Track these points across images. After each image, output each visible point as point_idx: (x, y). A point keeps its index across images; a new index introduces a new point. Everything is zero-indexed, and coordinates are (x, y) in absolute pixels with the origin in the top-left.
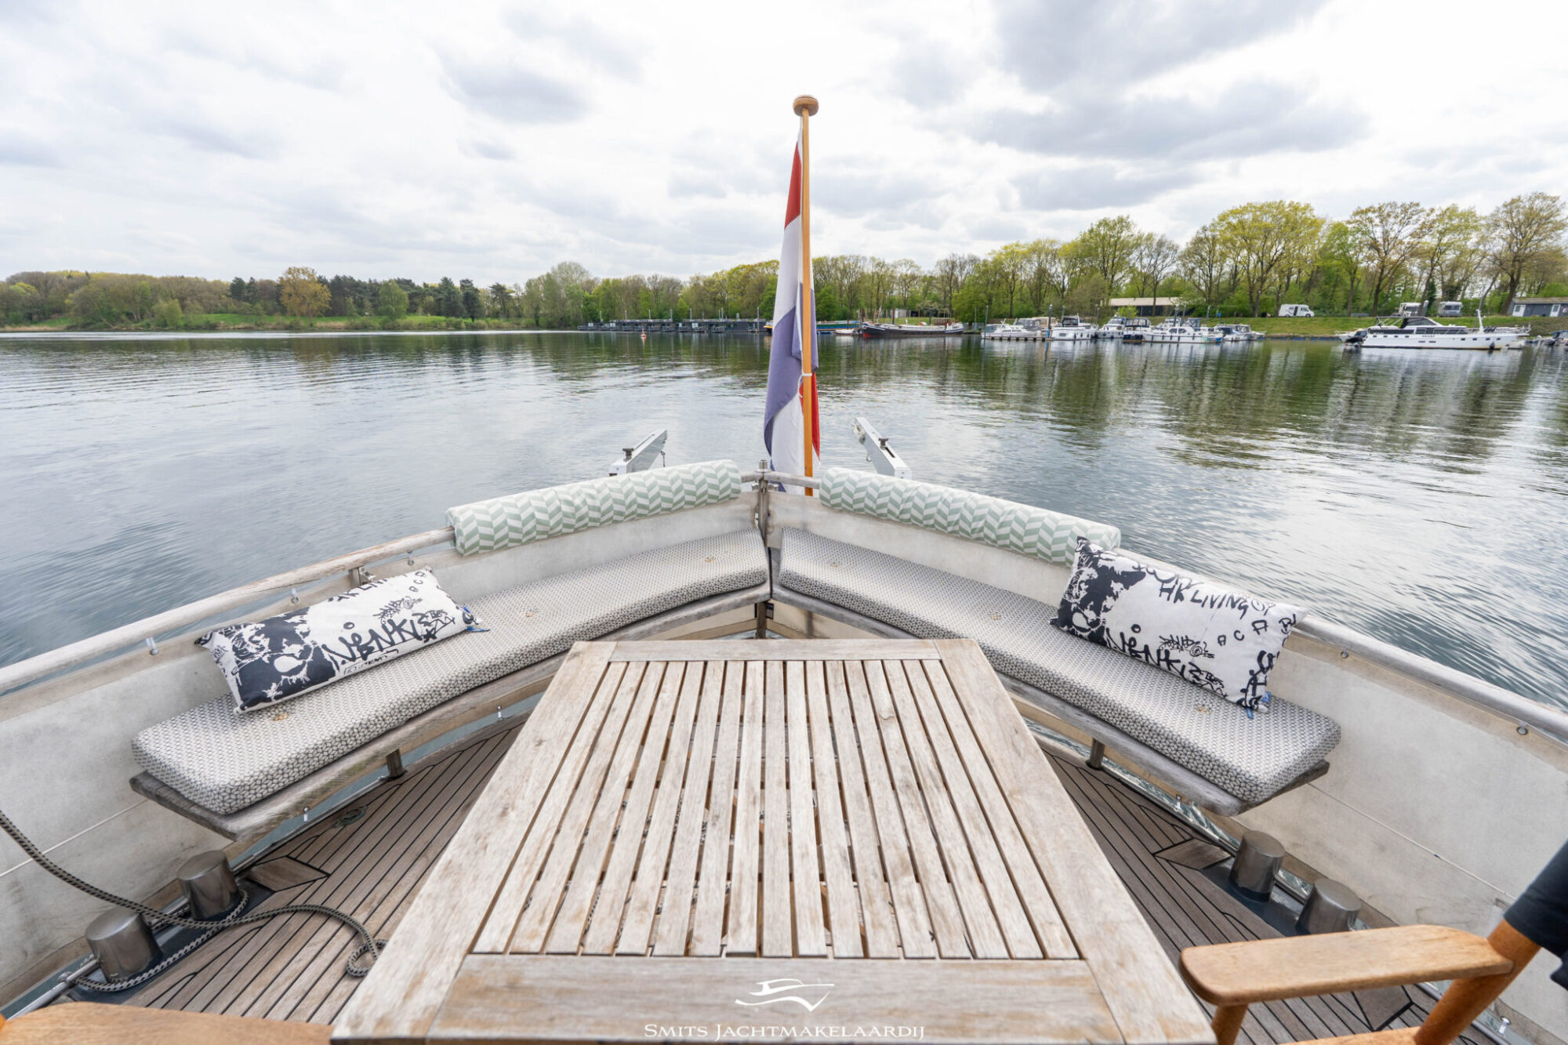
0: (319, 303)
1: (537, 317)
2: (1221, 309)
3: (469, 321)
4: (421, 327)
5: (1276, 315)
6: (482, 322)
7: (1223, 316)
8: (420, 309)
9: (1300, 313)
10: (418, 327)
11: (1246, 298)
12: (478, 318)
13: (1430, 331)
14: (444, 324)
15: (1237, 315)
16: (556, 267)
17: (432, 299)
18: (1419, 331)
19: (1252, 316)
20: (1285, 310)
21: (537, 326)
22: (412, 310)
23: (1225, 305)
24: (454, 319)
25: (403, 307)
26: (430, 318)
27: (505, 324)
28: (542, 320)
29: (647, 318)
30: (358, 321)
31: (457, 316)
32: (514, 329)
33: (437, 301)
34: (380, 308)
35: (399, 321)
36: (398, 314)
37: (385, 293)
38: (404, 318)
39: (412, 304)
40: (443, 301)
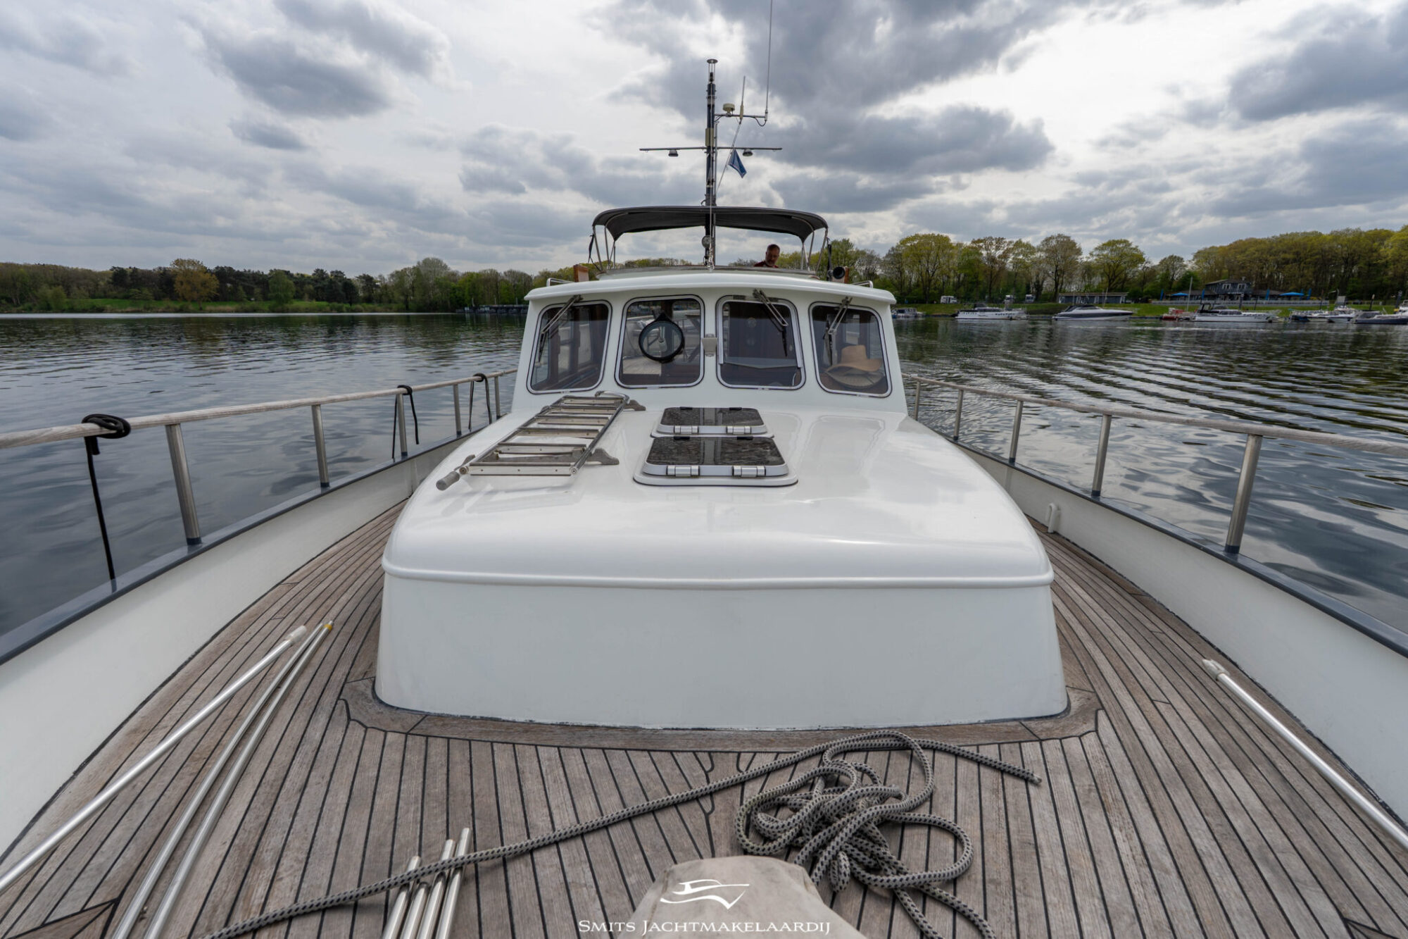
0: (208, 290)
1: (406, 302)
2: (908, 299)
3: (348, 305)
4: (307, 310)
5: (938, 302)
6: (359, 306)
7: (909, 303)
8: (306, 296)
9: (951, 301)
10: (305, 310)
11: (922, 292)
12: (356, 303)
13: (985, 311)
14: (328, 308)
15: (917, 302)
16: (421, 261)
17: (311, 287)
18: (981, 311)
19: (925, 303)
20: (943, 299)
21: (407, 309)
22: (299, 297)
23: (909, 296)
24: (336, 304)
25: (290, 294)
26: (315, 303)
27: (379, 308)
28: (411, 305)
29: (515, 304)
30: (248, 305)
31: (339, 302)
32: (386, 312)
33: (317, 289)
34: (269, 295)
35: (287, 305)
36: (287, 300)
37: (275, 283)
38: (292, 303)
39: (297, 292)
40: (323, 289)
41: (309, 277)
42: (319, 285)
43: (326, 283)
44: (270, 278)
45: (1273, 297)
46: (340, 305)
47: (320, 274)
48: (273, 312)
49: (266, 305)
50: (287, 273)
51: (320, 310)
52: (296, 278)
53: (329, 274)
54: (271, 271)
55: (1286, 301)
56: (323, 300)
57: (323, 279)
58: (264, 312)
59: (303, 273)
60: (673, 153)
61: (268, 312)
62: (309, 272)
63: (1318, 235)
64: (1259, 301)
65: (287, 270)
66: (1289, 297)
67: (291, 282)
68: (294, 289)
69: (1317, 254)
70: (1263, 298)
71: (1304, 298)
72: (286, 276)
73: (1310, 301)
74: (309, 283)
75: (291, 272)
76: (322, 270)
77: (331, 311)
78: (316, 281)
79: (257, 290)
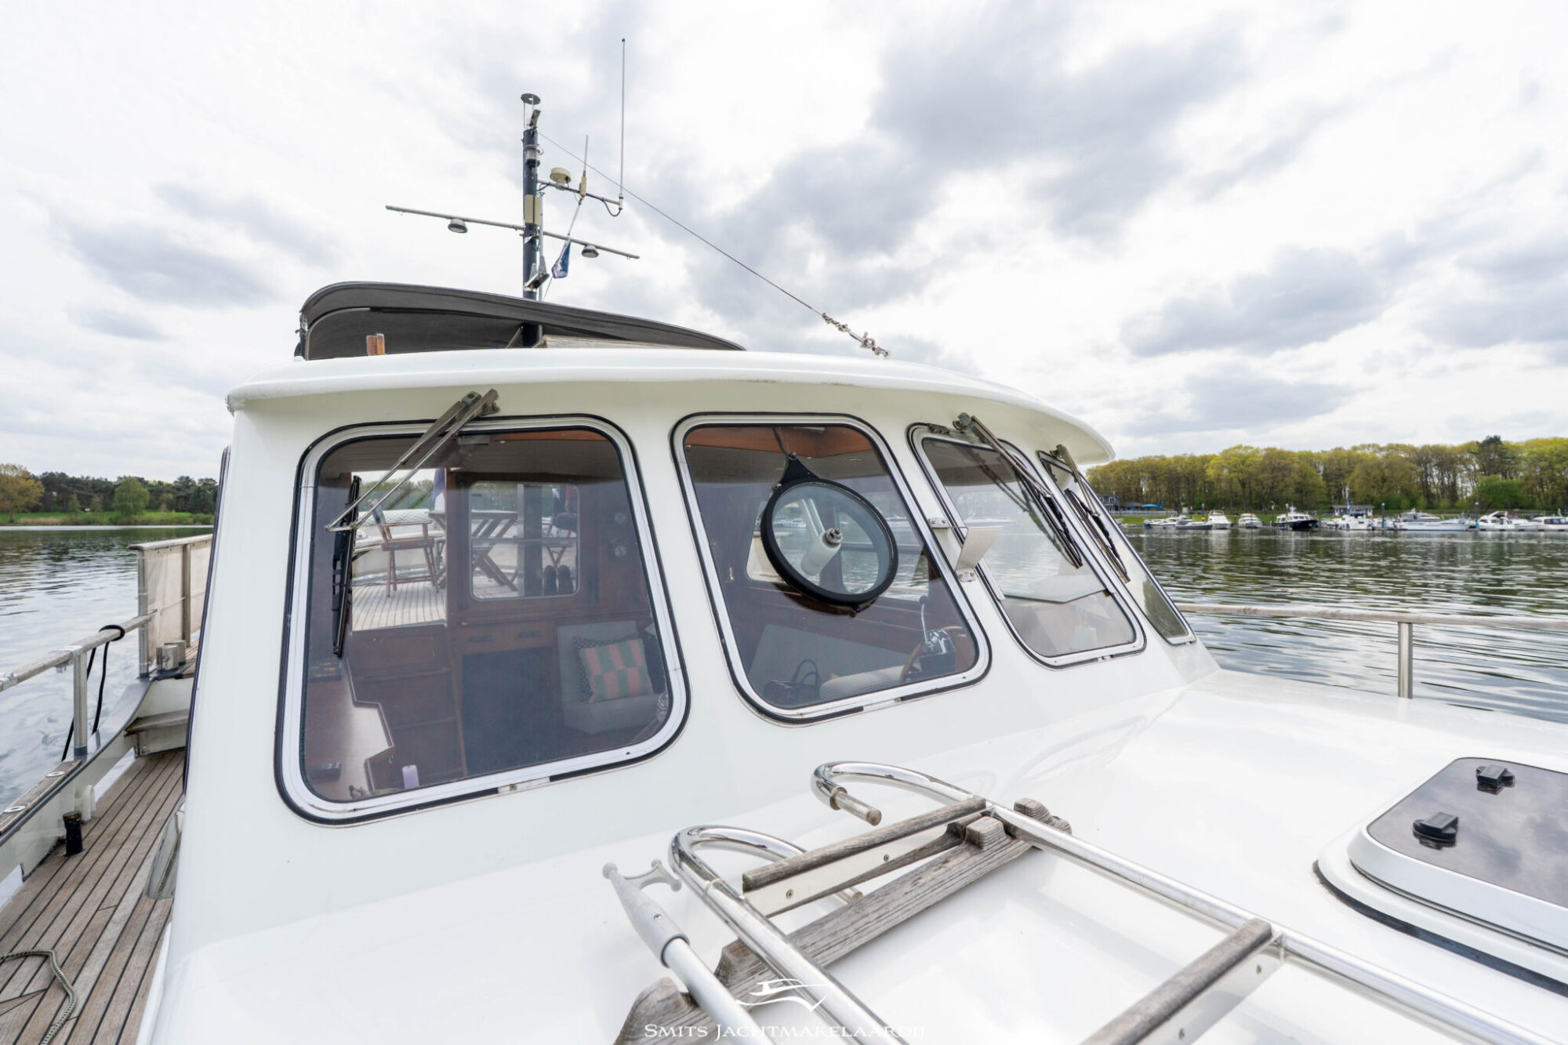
0: (26, 499)
4: (162, 522)
8: (164, 506)
14: (191, 520)
22: (153, 507)
24: (202, 516)
25: (142, 504)
26: (174, 514)
30: (80, 517)
31: (206, 513)
33: (179, 498)
34: (114, 505)
35: (137, 517)
36: (136, 510)
37: (123, 491)
38: (143, 514)
39: (151, 501)
40: (186, 498)
41: (169, 485)
42: (181, 494)
43: (191, 491)
44: (116, 486)
45: (1137, 508)
46: (207, 516)
47: (186, 482)
48: (115, 524)
49: (106, 517)
50: (141, 480)
51: (180, 522)
52: (151, 486)
53: (197, 482)
54: (120, 478)
55: (1146, 512)
56: (183, 511)
57: (188, 487)
58: (101, 524)
59: (161, 480)
60: (458, 226)
61: (108, 524)
62: (170, 479)
63: (1163, 458)
64: (1127, 512)
65: (140, 476)
66: (1149, 508)
67: (146, 490)
68: (148, 497)
69: (1166, 473)
70: (1129, 509)
71: (1158, 509)
72: (139, 484)
73: (1164, 512)
74: (169, 492)
75: (146, 479)
76: (188, 478)
77: (195, 522)
78: (179, 489)
79: (97, 499)
